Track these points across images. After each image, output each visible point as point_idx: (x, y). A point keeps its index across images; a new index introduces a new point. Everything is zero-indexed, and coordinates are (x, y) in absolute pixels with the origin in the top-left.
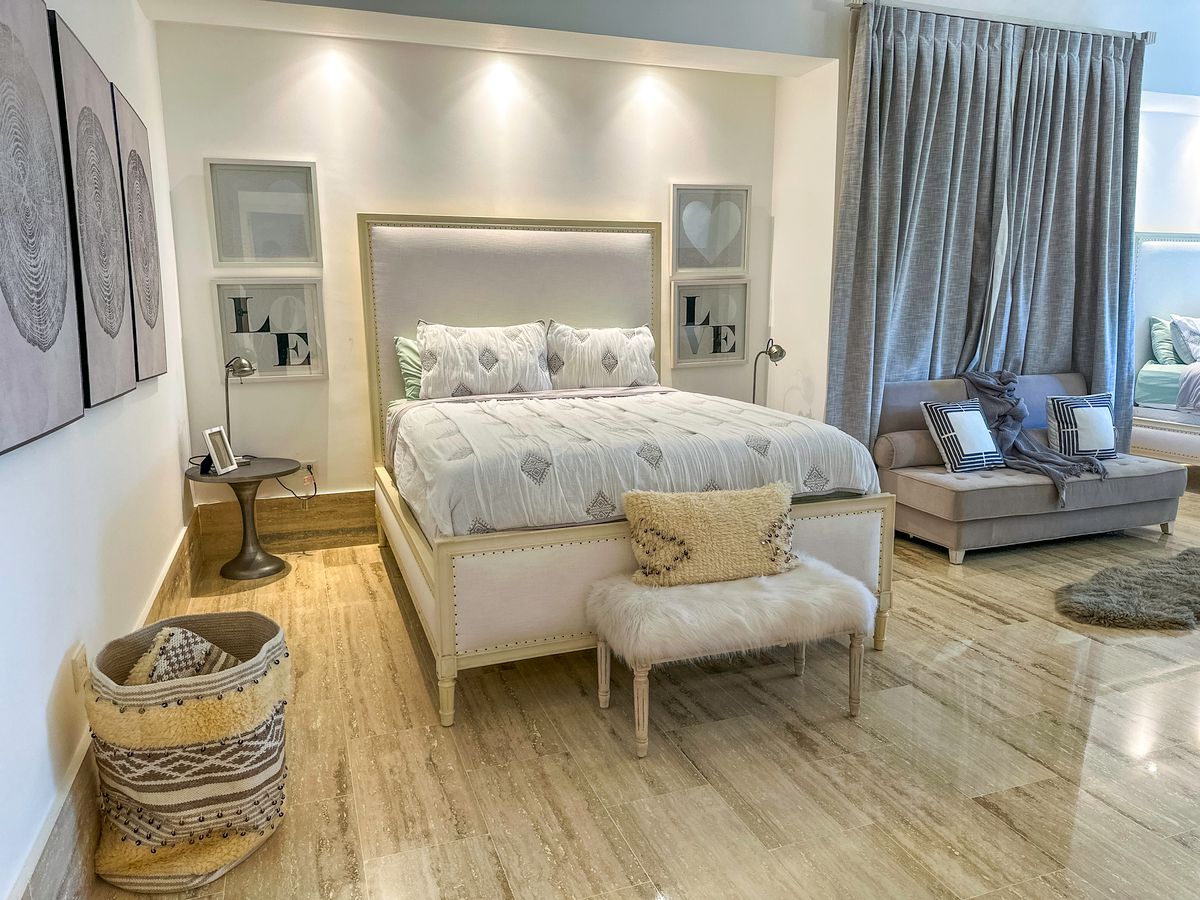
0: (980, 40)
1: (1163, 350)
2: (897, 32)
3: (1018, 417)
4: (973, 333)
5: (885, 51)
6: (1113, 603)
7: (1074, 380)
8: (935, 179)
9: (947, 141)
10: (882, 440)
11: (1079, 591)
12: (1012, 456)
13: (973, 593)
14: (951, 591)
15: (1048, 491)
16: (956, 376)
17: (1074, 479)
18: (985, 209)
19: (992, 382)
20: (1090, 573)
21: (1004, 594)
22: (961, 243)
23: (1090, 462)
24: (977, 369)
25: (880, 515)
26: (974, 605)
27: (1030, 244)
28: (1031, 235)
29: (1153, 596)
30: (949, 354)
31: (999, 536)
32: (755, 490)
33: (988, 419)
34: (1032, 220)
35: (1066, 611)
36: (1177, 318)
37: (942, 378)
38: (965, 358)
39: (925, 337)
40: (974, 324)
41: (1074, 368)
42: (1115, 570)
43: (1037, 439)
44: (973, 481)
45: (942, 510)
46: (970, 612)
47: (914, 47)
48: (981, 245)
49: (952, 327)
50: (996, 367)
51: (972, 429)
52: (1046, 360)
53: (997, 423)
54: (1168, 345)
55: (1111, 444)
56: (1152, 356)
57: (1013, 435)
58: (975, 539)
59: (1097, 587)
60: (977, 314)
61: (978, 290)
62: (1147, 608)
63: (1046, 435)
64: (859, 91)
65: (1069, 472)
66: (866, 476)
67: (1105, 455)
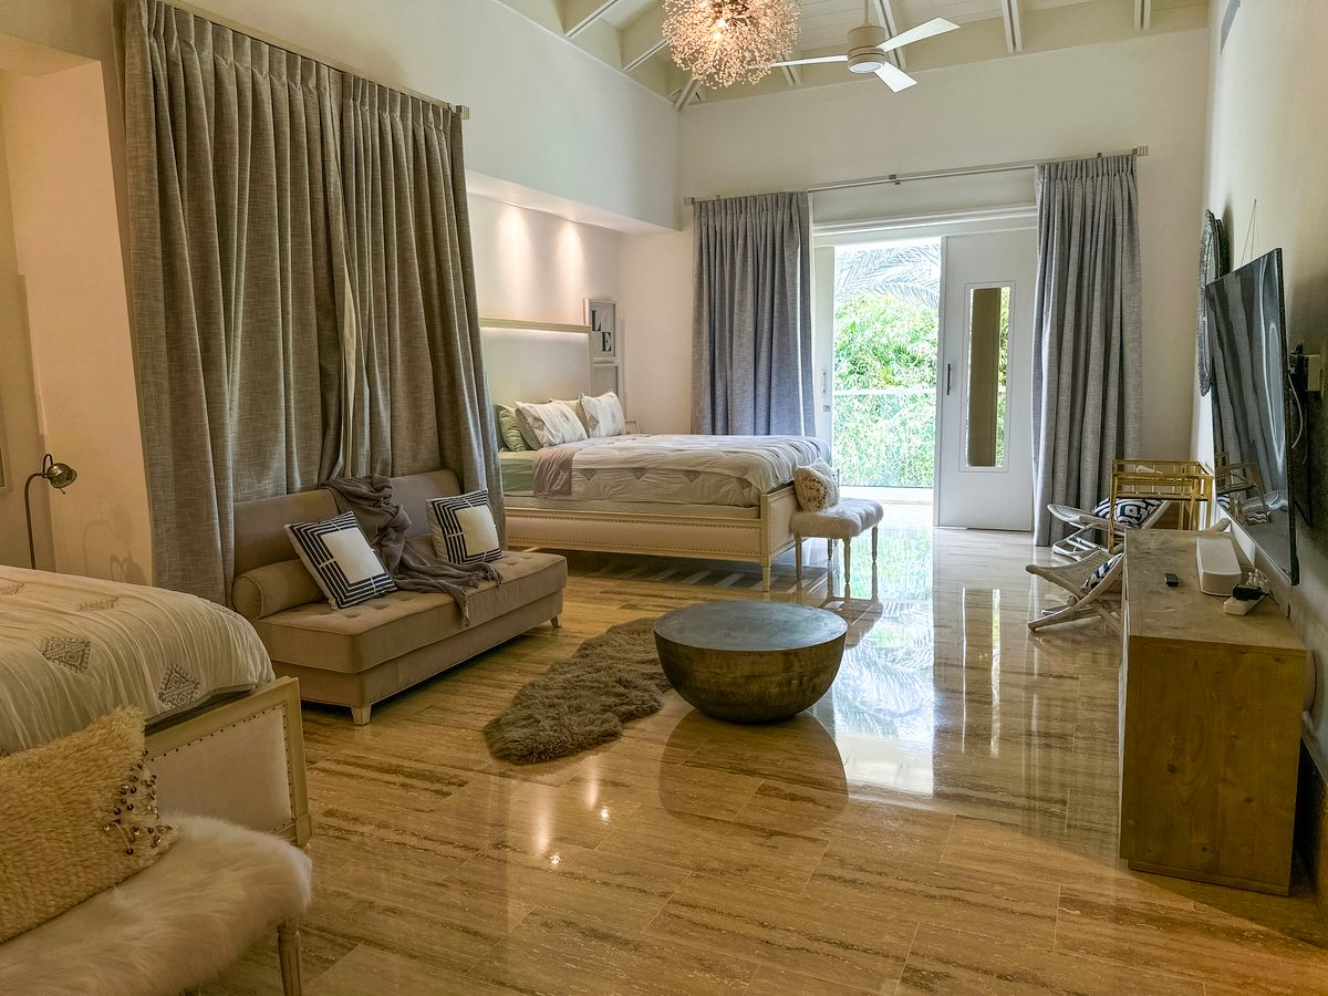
0: (291, 76)
1: (513, 437)
2: (184, 41)
3: (400, 528)
4: (331, 433)
5: (170, 64)
6: (547, 731)
7: (445, 477)
8: (259, 242)
9: (268, 196)
10: (242, 581)
11: (508, 724)
12: (403, 576)
13: (395, 761)
14: (367, 767)
15: (450, 612)
16: (320, 486)
17: (473, 591)
18: (324, 283)
19: (364, 489)
20: (509, 695)
21: (432, 751)
22: (301, 323)
23: (481, 567)
24: (342, 474)
25: (280, 713)
26: (402, 779)
27: (379, 327)
28: (379, 317)
29: (579, 709)
30: (305, 460)
31: (407, 675)
33: (368, 534)
34: (378, 300)
35: (503, 755)
36: (521, 405)
37: (303, 490)
38: (327, 463)
39: (276, 441)
40: (331, 421)
41: (443, 465)
42: (532, 685)
43: (423, 549)
44: (367, 616)
45: (337, 662)
46: (400, 792)
47: (210, 67)
48: (328, 325)
49: (305, 427)
50: (363, 471)
51: (354, 552)
52: (414, 458)
53: (379, 538)
54: (514, 432)
55: (496, 545)
56: (504, 445)
57: (397, 549)
58: (378, 688)
59: (525, 713)
60: (333, 410)
61: (329, 380)
62: (577, 725)
63: (431, 543)
64: (139, 110)
65: (466, 584)
67: (493, 556)
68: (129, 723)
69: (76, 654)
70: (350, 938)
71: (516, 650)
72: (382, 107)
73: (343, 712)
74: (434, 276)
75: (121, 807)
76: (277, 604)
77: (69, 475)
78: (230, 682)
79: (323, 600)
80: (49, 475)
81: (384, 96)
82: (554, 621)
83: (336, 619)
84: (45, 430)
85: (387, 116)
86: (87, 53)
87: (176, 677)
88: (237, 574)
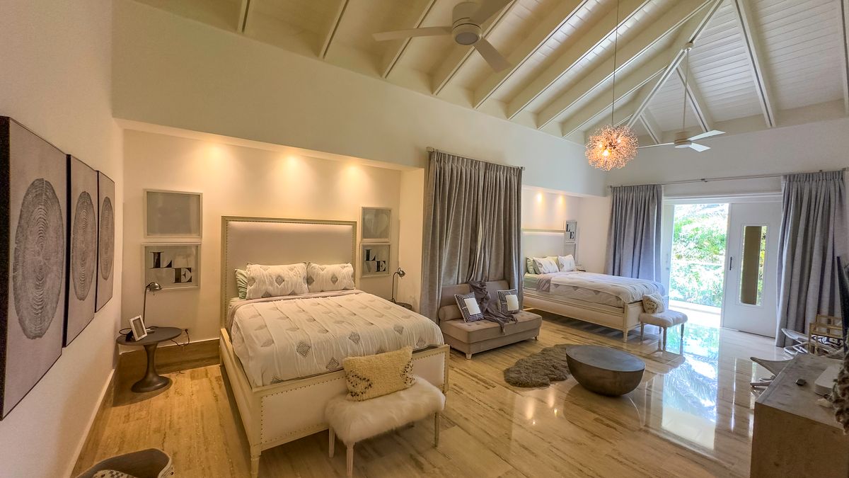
0: (471, 167)
1: (531, 269)
2: (444, 162)
3: (487, 299)
4: (471, 267)
5: (441, 168)
6: (523, 377)
7: (504, 282)
8: (458, 213)
9: (461, 199)
10: (441, 310)
11: (512, 371)
12: (487, 314)
13: (476, 374)
14: (467, 373)
15: (499, 329)
16: (466, 283)
17: (507, 324)
18: (474, 223)
19: (478, 285)
20: (515, 361)
21: (487, 373)
22: (467, 235)
23: (510, 315)
24: (473, 280)
25: (444, 354)
26: (477, 380)
27: (489, 235)
28: (489, 233)
29: (536, 372)
30: (463, 275)
31: (483, 347)
32: (398, 352)
33: (477, 300)
34: (489, 228)
35: (508, 381)
36: (535, 258)
37: (461, 283)
38: (469, 276)
39: (455, 269)
40: (472, 264)
41: (504, 279)
42: (522, 360)
43: (494, 306)
44: (474, 326)
45: (463, 338)
46: (475, 384)
47: (450, 167)
48: (473, 235)
49: (464, 265)
50: (479, 279)
51: (473, 305)
52: (495, 276)
53: (481, 301)
54: (532, 267)
55: (518, 308)
56: (527, 271)
57: (486, 306)
58: (475, 350)
59: (518, 369)
60: (472, 261)
61: (473, 251)
62: (534, 378)
63: (496, 304)
64: (432, 181)
65: (505, 321)
66: (439, 339)
67: (516, 313)
68: (409, 350)
69: (400, 330)
70: (453, 422)
71: (519, 345)
72: (497, 171)
73: (464, 354)
74: (508, 220)
75: (405, 371)
76: (450, 317)
77: (404, 274)
78: (434, 344)
79: (462, 318)
80: (399, 273)
81: (498, 167)
82: (536, 338)
83: (464, 325)
84: (400, 260)
85: (498, 173)
86: (420, 167)
87: (421, 340)
88: (440, 307)
